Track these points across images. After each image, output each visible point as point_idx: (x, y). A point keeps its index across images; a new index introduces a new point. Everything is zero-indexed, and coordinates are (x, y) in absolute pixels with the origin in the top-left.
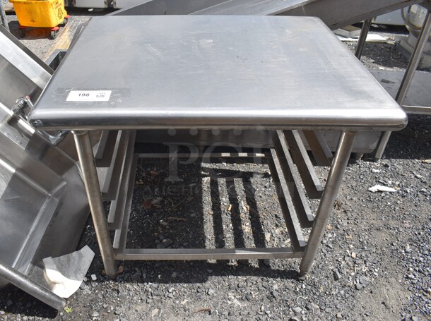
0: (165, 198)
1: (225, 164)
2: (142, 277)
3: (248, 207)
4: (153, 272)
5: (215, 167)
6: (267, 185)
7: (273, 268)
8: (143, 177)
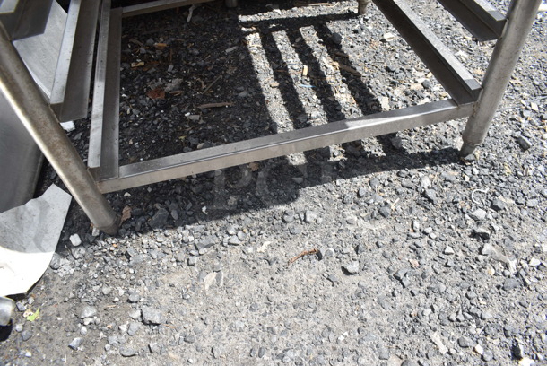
0: (187, 78)
1: (278, 11)
2: (170, 218)
3: (336, 64)
4: (190, 205)
5: (262, 18)
6: (357, 27)
7: (410, 152)
8: (143, 55)
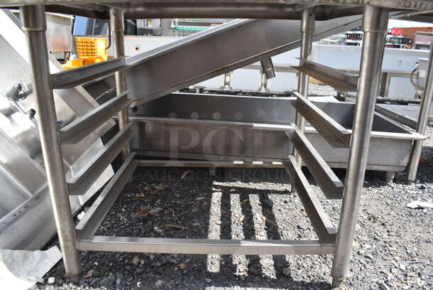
0: (166, 208)
1: (240, 183)
2: (114, 283)
3: (264, 218)
4: (131, 279)
5: (228, 185)
6: (288, 199)
8: (146, 191)
